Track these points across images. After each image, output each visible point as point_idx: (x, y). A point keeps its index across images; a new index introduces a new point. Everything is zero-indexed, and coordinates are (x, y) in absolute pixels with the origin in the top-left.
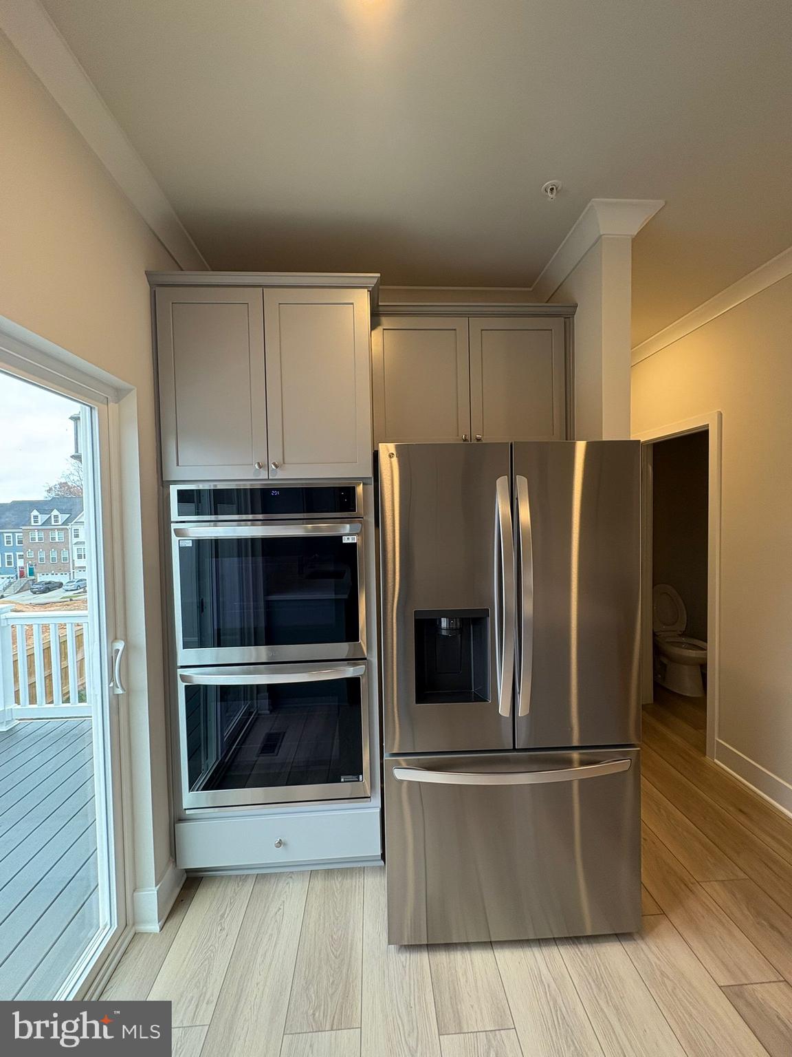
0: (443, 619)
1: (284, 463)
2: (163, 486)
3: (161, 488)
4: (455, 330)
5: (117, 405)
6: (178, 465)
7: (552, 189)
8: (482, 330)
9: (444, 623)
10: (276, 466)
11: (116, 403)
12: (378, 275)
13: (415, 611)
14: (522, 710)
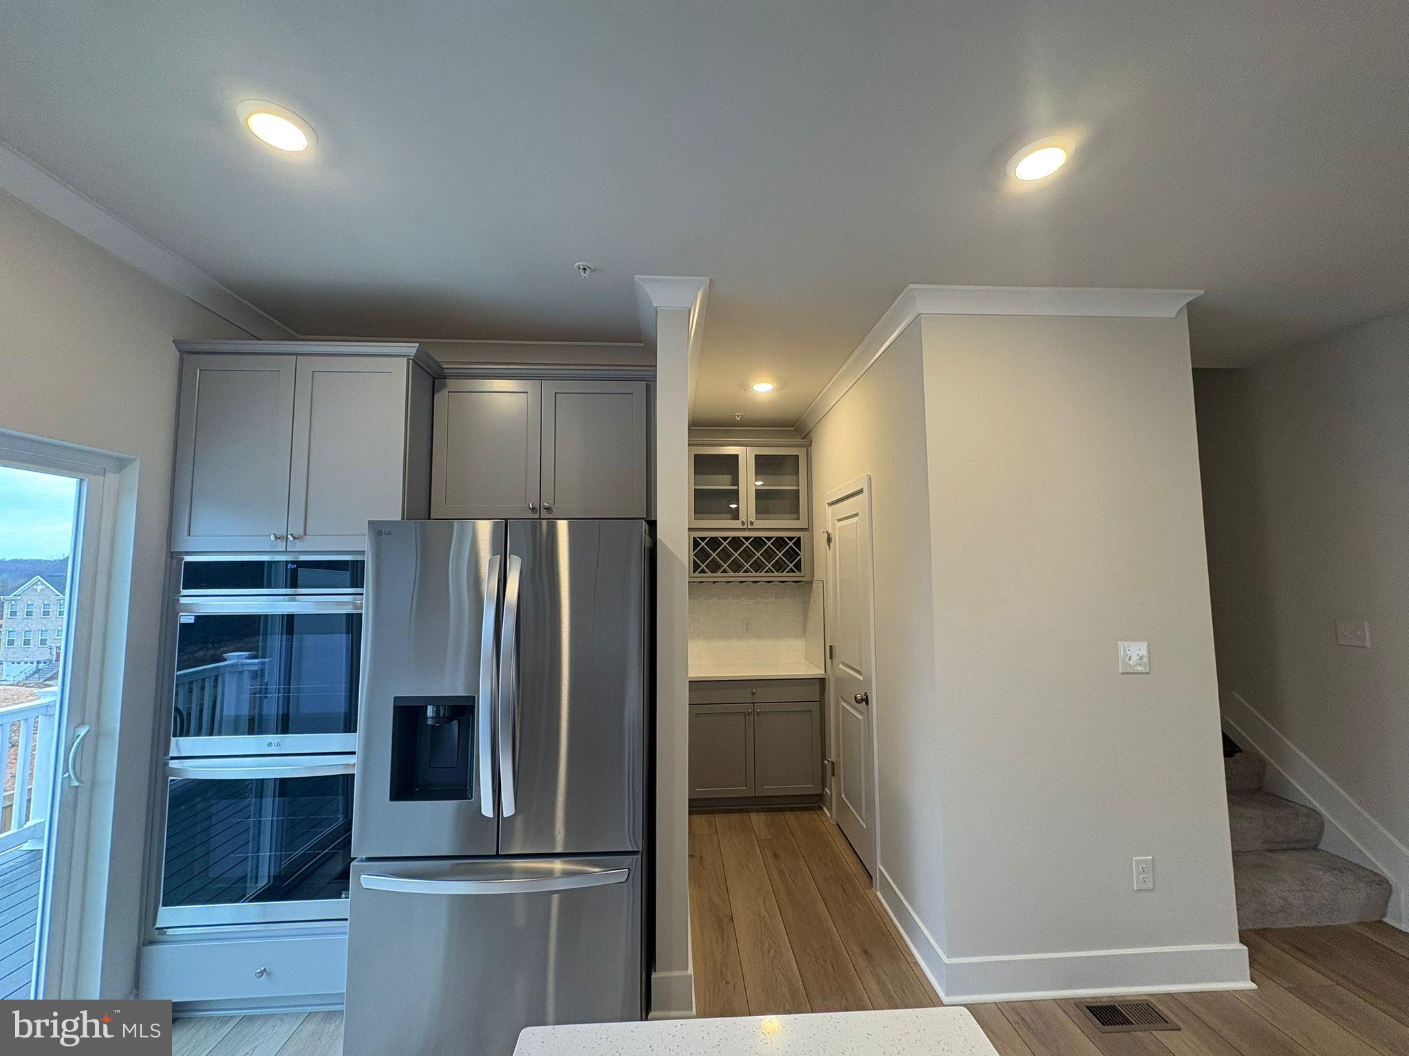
0: (429, 706)
1: (305, 534)
2: (172, 558)
3: (170, 559)
4: (527, 393)
5: (117, 475)
6: (189, 535)
7: (585, 269)
8: (556, 393)
9: (430, 711)
10: (294, 538)
11: (116, 473)
12: (417, 345)
13: (395, 698)
14: (508, 810)
